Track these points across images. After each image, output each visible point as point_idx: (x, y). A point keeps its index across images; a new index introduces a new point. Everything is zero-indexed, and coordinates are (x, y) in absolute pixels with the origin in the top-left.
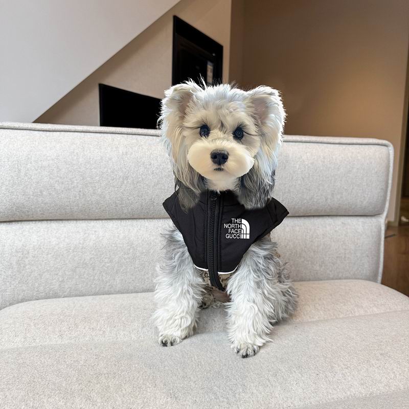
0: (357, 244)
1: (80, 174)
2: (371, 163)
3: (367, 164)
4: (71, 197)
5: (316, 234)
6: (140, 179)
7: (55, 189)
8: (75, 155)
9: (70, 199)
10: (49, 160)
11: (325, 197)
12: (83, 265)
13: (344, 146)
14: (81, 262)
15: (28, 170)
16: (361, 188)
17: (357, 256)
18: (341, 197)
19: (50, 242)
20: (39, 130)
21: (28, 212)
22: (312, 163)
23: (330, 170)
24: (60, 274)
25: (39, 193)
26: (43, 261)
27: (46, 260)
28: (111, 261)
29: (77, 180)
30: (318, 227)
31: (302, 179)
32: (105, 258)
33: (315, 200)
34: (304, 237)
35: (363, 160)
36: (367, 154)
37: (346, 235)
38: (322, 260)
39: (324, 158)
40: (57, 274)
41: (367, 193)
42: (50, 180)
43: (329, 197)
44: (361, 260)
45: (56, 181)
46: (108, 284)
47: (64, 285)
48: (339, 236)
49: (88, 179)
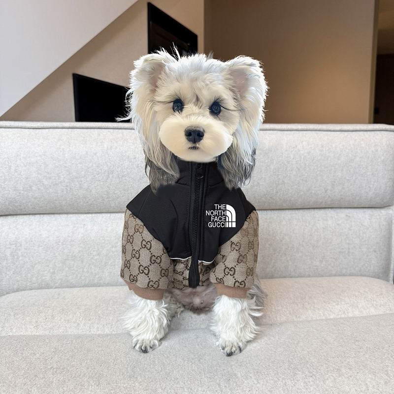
0: (363, 238)
1: (67, 169)
2: (377, 151)
3: (372, 152)
4: (59, 192)
5: (316, 228)
6: (125, 173)
7: (43, 184)
8: (61, 151)
9: (58, 193)
10: (36, 157)
11: (325, 189)
12: (72, 257)
13: (346, 133)
14: (71, 254)
15: (18, 166)
16: (366, 178)
17: (363, 251)
18: (343, 188)
19: (41, 235)
20: (28, 128)
21: (20, 206)
22: (309, 153)
23: (329, 159)
24: (51, 266)
25: (29, 189)
26: (35, 253)
27: (37, 252)
28: (99, 254)
29: (63, 175)
30: (319, 220)
31: (297, 170)
32: (94, 251)
33: (313, 192)
34: (302, 231)
35: (367, 148)
36: (372, 141)
37: (350, 229)
38: (323, 255)
39: (322, 146)
40: (48, 266)
41: (372, 183)
42: (39, 176)
43: (329, 188)
44: (367, 256)
45: (44, 176)
46: (97, 276)
47: (55, 277)
48: (342, 229)
49: (74, 174)
